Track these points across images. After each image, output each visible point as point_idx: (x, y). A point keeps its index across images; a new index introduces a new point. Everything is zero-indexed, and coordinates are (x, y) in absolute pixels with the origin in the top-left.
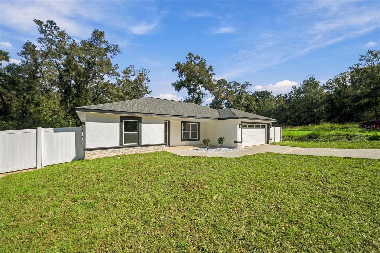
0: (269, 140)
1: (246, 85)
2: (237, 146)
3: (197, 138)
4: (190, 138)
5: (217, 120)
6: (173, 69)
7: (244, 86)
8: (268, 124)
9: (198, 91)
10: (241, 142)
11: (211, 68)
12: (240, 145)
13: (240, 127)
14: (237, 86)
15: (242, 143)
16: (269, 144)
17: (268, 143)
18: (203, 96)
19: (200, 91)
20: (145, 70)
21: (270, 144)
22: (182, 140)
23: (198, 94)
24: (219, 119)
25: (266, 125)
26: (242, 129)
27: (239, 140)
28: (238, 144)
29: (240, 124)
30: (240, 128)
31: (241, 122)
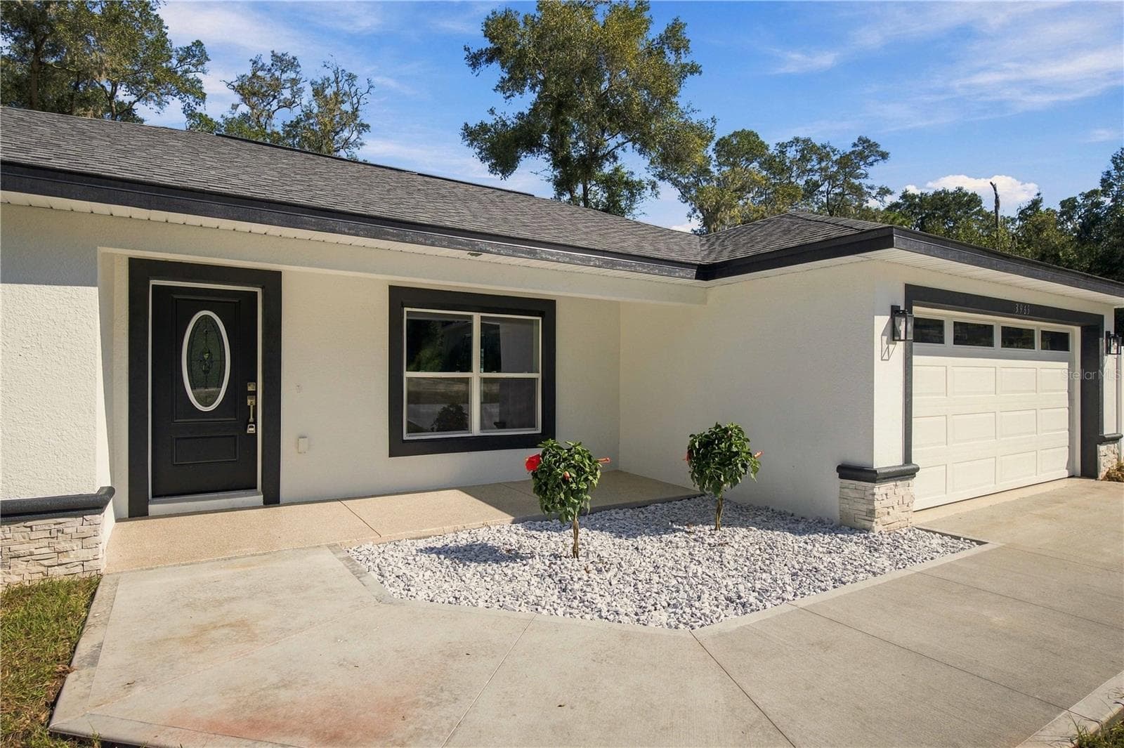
0: (1102, 449)
1: (862, 156)
2: (871, 513)
3: (533, 426)
4: (476, 429)
5: (686, 282)
6: (474, 50)
7: (849, 163)
8: (1091, 326)
9: (608, 168)
10: (906, 473)
11: (674, 37)
12: (893, 500)
13: (894, 335)
14: (814, 164)
15: (915, 482)
16: (1102, 474)
17: (1088, 468)
18: (633, 195)
19: (617, 170)
20: (351, 77)
21: (1109, 477)
22: (398, 447)
23: (609, 188)
24: (706, 272)
25: (1075, 332)
26: (914, 357)
27: (886, 455)
28: (880, 489)
29: (895, 312)
30: (899, 348)
31: (908, 288)
